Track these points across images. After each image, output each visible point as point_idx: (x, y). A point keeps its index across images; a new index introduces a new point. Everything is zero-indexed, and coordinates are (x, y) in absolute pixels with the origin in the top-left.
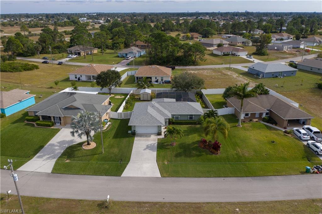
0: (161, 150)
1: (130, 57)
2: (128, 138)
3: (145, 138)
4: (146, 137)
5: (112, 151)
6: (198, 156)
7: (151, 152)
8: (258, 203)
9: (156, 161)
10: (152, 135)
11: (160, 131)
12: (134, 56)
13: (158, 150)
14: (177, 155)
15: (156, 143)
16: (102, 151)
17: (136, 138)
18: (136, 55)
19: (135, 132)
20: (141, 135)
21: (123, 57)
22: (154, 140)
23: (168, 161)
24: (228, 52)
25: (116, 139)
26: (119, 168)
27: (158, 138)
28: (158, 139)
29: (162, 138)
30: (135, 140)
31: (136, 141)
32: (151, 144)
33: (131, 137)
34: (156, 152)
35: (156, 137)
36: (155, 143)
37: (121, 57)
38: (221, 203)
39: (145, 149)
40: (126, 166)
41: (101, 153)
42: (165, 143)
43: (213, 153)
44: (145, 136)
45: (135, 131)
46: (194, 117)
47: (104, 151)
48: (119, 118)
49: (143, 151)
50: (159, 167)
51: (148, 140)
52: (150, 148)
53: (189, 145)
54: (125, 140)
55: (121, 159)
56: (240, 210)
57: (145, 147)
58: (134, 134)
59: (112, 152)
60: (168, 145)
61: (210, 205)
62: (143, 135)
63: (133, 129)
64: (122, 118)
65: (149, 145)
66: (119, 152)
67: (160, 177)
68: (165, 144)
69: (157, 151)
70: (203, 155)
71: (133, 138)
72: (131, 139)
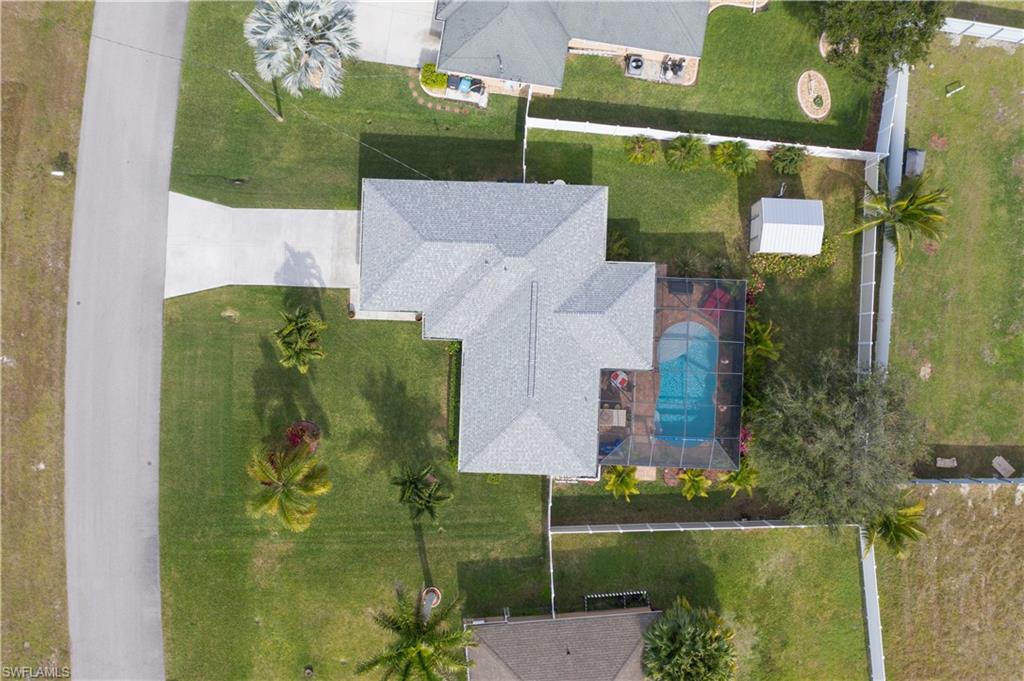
0: (281, 298)
8: (61, 517)
9: (231, 286)
13: (284, 290)
15: (321, 284)
22: (337, 277)
28: (347, 290)
29: (347, 304)
32: (314, 266)
35: (358, 282)
36: (320, 280)
38: (63, 435)
39: (288, 248)
49: (278, 243)
51: (339, 255)
52: (297, 265)
56: (40, 472)
57: (301, 248)
61: (58, 408)
65: (309, 260)
66: (279, 167)
67: (166, 297)
69: (278, 287)
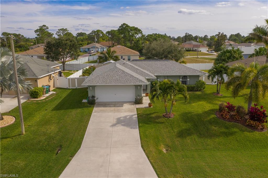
0: (147, 125)
1: (92, 51)
2: (80, 109)
3: (112, 108)
4: (115, 107)
5: (45, 130)
6: (226, 135)
7: (127, 129)
9: (142, 146)
10: (125, 103)
11: (139, 96)
12: (97, 51)
13: (140, 125)
14: (182, 134)
15: (135, 115)
16: (22, 132)
17: (95, 109)
18: (99, 50)
19: (95, 100)
20: (105, 105)
21: (86, 52)
22: (130, 111)
23: (167, 146)
24: (189, 48)
25: (58, 111)
26: (49, 167)
27: (137, 107)
28: (137, 109)
29: (145, 108)
30: (93, 111)
31: (95, 112)
32: (125, 117)
33: (87, 107)
34: (138, 129)
35: (133, 106)
36: (133, 115)
37: (83, 52)
39: (113, 125)
40: (68, 162)
41: (19, 135)
42: (151, 114)
43: (253, 128)
44: (112, 106)
45: (93, 97)
46: (188, 80)
47: (25, 131)
48: (71, 88)
49: (111, 129)
50: (152, 161)
51: (118, 111)
52: (124, 122)
53: (199, 115)
54: (75, 113)
55: (61, 146)
57: (115, 121)
58: (92, 103)
59: (44, 132)
60: (158, 117)
62: (109, 104)
63: (90, 94)
64: (75, 87)
65: (122, 118)
66: (58, 131)
68: (153, 116)
69: (139, 127)
70: (235, 132)
71: (90, 109)
72: (86, 110)
